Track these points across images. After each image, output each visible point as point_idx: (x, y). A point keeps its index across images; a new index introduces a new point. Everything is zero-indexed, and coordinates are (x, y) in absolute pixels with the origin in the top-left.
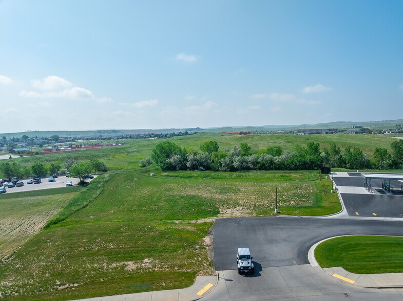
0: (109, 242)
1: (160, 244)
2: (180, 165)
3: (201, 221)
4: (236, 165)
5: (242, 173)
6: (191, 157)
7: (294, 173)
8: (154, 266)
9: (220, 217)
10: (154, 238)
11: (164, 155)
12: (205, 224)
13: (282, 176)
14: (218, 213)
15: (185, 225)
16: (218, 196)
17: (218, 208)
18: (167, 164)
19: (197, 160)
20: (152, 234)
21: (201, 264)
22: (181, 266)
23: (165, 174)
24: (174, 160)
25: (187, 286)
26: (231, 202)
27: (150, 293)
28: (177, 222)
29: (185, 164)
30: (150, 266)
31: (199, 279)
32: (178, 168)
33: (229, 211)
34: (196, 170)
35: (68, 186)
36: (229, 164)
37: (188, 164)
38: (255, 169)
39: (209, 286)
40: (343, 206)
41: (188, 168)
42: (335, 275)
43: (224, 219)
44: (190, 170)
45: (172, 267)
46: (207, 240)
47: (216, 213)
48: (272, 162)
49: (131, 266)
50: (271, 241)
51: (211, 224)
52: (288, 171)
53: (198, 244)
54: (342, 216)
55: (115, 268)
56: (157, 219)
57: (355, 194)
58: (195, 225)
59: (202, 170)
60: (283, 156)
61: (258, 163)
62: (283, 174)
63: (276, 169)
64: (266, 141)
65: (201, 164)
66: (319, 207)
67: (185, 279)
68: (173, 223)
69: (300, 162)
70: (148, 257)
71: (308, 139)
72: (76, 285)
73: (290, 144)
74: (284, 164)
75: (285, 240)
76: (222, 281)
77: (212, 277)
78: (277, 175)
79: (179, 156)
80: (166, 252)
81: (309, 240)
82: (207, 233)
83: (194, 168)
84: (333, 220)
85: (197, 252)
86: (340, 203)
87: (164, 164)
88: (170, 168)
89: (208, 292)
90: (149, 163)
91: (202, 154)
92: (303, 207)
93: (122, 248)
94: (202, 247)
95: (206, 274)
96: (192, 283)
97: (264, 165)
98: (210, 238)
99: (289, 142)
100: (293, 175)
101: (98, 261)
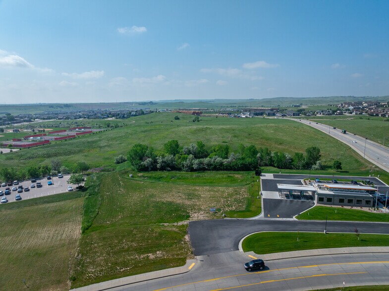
0: (132, 242)
1: (162, 242)
2: (152, 166)
3: (180, 223)
4: (195, 167)
5: (199, 174)
6: (160, 160)
7: (237, 174)
8: (164, 256)
9: (191, 220)
10: (156, 238)
11: (138, 158)
12: (183, 226)
13: (229, 176)
14: (189, 217)
15: (171, 227)
16: (188, 202)
17: (189, 213)
18: (141, 166)
19: (165, 162)
20: (154, 235)
21: (187, 253)
22: (177, 255)
23: (140, 174)
24: (147, 162)
25: (183, 265)
26: (196, 207)
27: (167, 269)
28: (166, 224)
29: (156, 166)
30: (162, 256)
31: (188, 261)
32: (150, 169)
33: (196, 215)
34: (164, 171)
35: (70, 190)
36: (190, 166)
37: (158, 166)
38: (209, 170)
39: (193, 264)
40: (263, 210)
41: (158, 169)
42: (249, 256)
43: (194, 222)
44: (160, 170)
45: (173, 255)
46: (187, 237)
47: (188, 217)
48: (221, 164)
49: (151, 256)
50: (221, 237)
51: (187, 225)
52: (232, 172)
53: (182, 241)
54: (261, 218)
55: (144, 258)
56: (152, 223)
57: (272, 199)
58: (177, 227)
59: (169, 171)
60: (229, 159)
61: (211, 165)
62: (229, 175)
63: (224, 170)
64: (216, 136)
65: (168, 165)
66: (249, 211)
67: (182, 262)
68: (163, 225)
69: (241, 164)
70: (158, 250)
71: (250, 135)
72: (128, 268)
73: (236, 138)
74: (230, 166)
75: (228, 236)
76: (199, 262)
77: (193, 260)
78: (225, 176)
79: (150, 159)
80: (167, 247)
81: (240, 236)
82: (186, 233)
83: (163, 169)
84: (255, 221)
85: (184, 246)
86: (261, 207)
87: (139, 166)
88: (144, 169)
89: (193, 267)
90: (123, 161)
91: (169, 157)
92: (239, 211)
93: (141, 245)
94: (185, 243)
95: (191, 258)
96: (185, 263)
97: (215, 166)
98: (188, 236)
99: (235, 136)
100: (236, 176)
101: (132, 255)
